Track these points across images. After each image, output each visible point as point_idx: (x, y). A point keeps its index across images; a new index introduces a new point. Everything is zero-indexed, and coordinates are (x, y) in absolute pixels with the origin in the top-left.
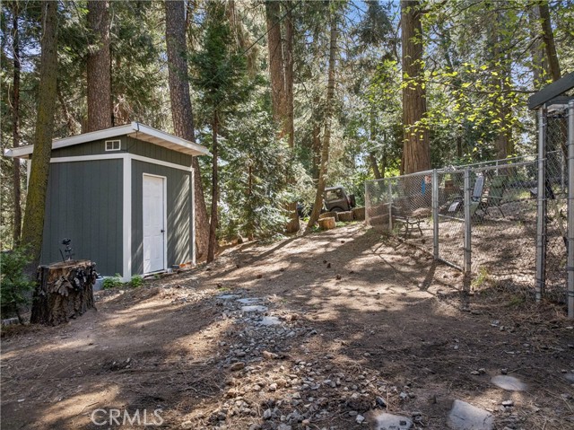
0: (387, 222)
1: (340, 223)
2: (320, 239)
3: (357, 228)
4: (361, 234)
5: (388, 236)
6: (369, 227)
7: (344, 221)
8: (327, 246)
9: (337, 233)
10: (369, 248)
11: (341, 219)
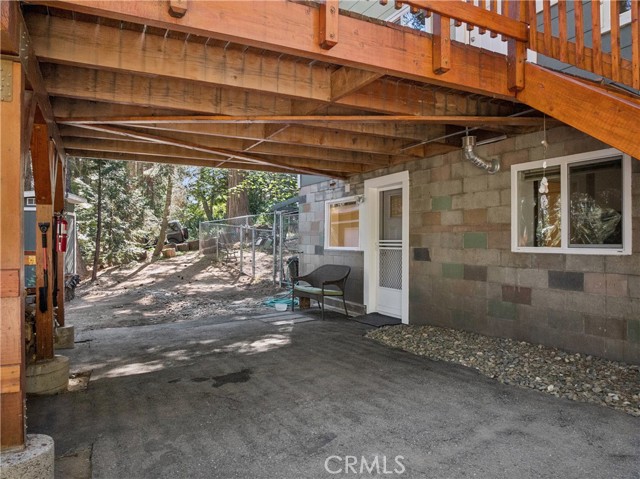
0: (215, 252)
1: (179, 253)
2: (168, 265)
3: (193, 256)
4: (197, 260)
5: (216, 261)
6: (203, 256)
7: (182, 251)
8: (175, 269)
9: (179, 260)
10: (204, 269)
11: (179, 249)
